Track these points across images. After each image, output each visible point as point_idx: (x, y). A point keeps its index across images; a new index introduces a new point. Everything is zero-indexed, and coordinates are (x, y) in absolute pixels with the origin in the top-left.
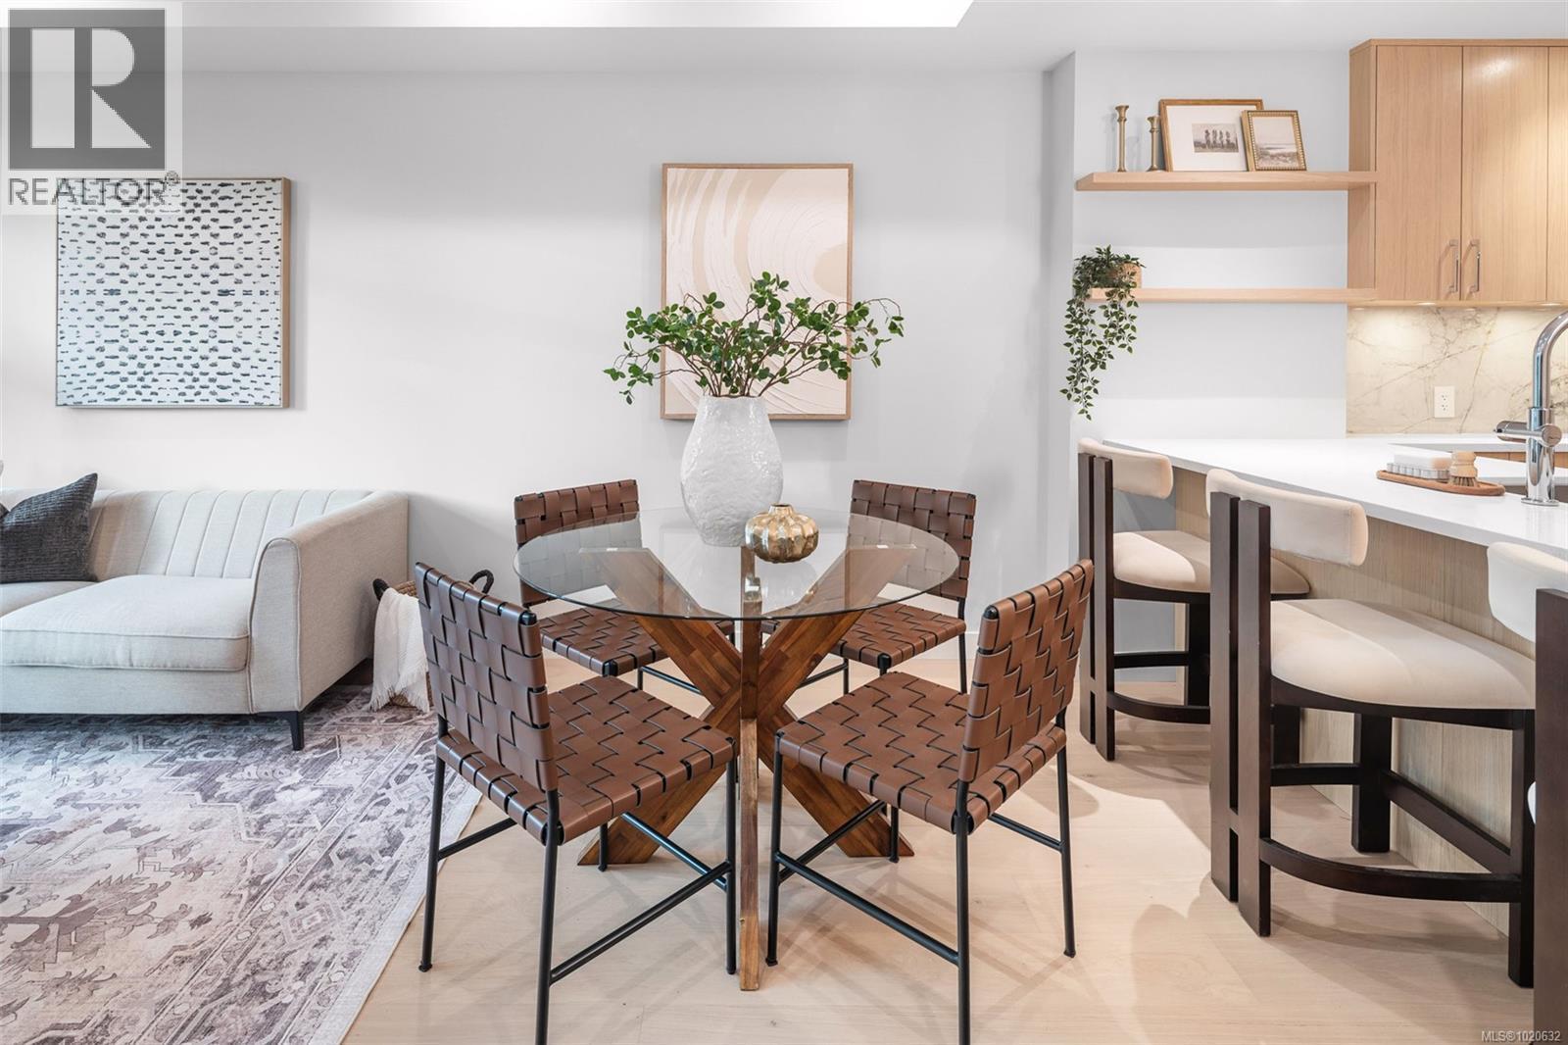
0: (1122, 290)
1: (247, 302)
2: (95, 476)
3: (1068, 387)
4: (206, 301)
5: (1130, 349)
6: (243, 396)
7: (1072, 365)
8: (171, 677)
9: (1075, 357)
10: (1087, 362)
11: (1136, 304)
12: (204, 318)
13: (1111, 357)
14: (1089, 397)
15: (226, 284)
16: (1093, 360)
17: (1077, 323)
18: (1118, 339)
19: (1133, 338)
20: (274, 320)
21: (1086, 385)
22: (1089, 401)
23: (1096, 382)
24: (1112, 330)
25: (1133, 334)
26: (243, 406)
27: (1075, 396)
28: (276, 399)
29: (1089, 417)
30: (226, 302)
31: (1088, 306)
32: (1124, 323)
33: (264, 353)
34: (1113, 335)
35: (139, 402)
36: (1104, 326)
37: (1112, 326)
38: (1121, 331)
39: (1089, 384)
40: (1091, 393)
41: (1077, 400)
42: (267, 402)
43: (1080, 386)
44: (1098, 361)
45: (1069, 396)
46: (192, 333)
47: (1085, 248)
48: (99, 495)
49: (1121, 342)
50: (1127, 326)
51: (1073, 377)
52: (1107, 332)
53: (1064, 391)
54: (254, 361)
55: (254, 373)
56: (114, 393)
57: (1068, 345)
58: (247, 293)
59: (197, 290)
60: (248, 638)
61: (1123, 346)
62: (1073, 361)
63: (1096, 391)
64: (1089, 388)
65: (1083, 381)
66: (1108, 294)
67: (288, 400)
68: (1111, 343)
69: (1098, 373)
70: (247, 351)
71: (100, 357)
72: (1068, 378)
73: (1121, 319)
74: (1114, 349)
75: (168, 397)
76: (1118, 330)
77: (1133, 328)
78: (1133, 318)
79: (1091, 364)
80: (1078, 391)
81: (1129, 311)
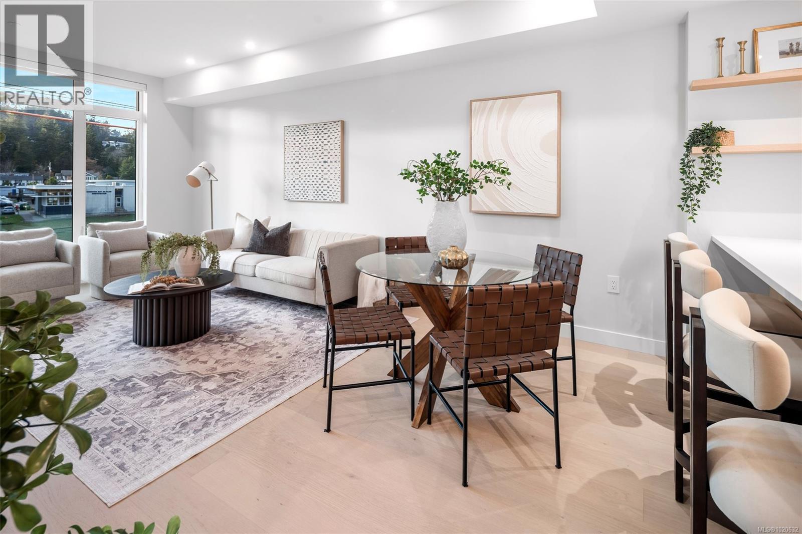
0: (713, 147)
1: (331, 164)
2: (290, 223)
3: (682, 204)
4: (320, 164)
5: (718, 182)
6: (330, 198)
7: (684, 191)
8: (297, 289)
9: (685, 187)
10: (693, 189)
11: (720, 156)
12: (320, 171)
13: (708, 187)
14: (695, 210)
15: (326, 159)
16: (698, 188)
17: (685, 167)
18: (711, 176)
19: (720, 176)
20: (338, 171)
21: (693, 202)
22: (695, 212)
23: (699, 201)
24: (707, 171)
25: (720, 173)
26: (330, 202)
27: (686, 209)
28: (339, 200)
29: (694, 221)
30: (326, 165)
31: (691, 157)
32: (714, 167)
33: (336, 184)
34: (707, 174)
35: (303, 200)
36: (702, 169)
37: (707, 168)
38: (713, 171)
39: (695, 202)
40: (696, 207)
41: (687, 211)
42: (336, 200)
43: (689, 203)
44: (700, 189)
45: (683, 209)
46: (317, 176)
47: (695, 123)
48: (292, 229)
49: (713, 178)
50: (717, 169)
51: (685, 198)
52: (704, 172)
53: (680, 206)
54: (333, 186)
55: (333, 190)
56: (297, 196)
57: (682, 179)
58: (331, 162)
59: (318, 161)
60: (315, 279)
61: (714, 180)
62: (684, 189)
63: (699, 207)
64: (695, 205)
65: (691, 200)
66: (704, 150)
67: (343, 200)
68: (708, 178)
69: (700, 196)
70: (331, 182)
71: (294, 184)
72: (682, 199)
73: (713, 164)
74: (709, 182)
75: (311, 198)
76: (709, 173)
77: (720, 170)
78: (719, 164)
79: (696, 190)
80: (688, 206)
81: (718, 159)
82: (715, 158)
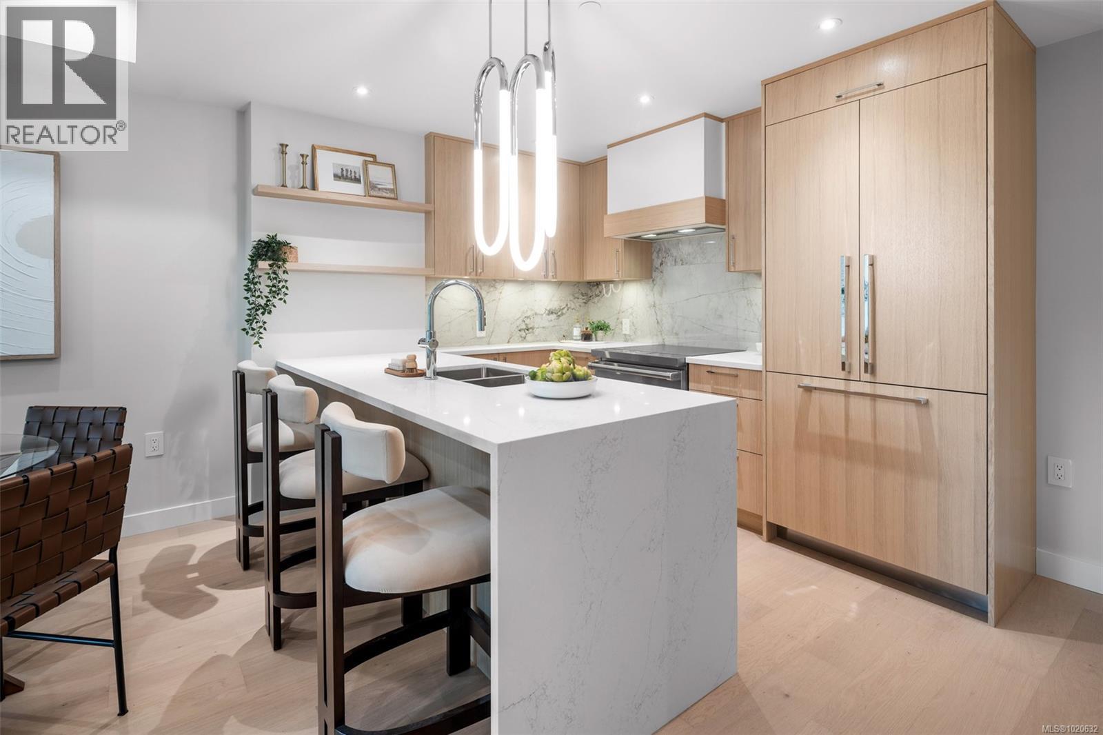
0: (280, 263)
3: (247, 327)
5: (285, 301)
7: (249, 312)
9: (250, 307)
10: (259, 309)
11: (287, 273)
13: (274, 306)
14: (261, 333)
16: (264, 308)
17: (250, 283)
18: (278, 294)
19: (286, 294)
21: (259, 325)
22: (261, 335)
23: (265, 323)
24: (274, 289)
25: (287, 292)
27: (251, 332)
29: (260, 346)
31: (257, 273)
32: (281, 285)
34: (274, 292)
36: (268, 286)
37: (274, 286)
38: (280, 289)
39: (261, 324)
40: (262, 330)
41: (252, 335)
43: (254, 326)
44: (266, 309)
45: (247, 333)
47: (258, 234)
49: (280, 296)
50: (283, 287)
51: (250, 320)
52: (271, 290)
53: (244, 330)
57: (246, 298)
61: (281, 299)
62: (249, 309)
63: (265, 329)
64: (261, 327)
65: (257, 322)
66: (270, 265)
68: (274, 297)
69: (266, 317)
72: (246, 321)
73: (279, 282)
74: (275, 301)
76: (275, 291)
77: (287, 288)
78: (286, 281)
79: (261, 311)
80: (253, 329)
81: (284, 277)
82: (282, 276)
